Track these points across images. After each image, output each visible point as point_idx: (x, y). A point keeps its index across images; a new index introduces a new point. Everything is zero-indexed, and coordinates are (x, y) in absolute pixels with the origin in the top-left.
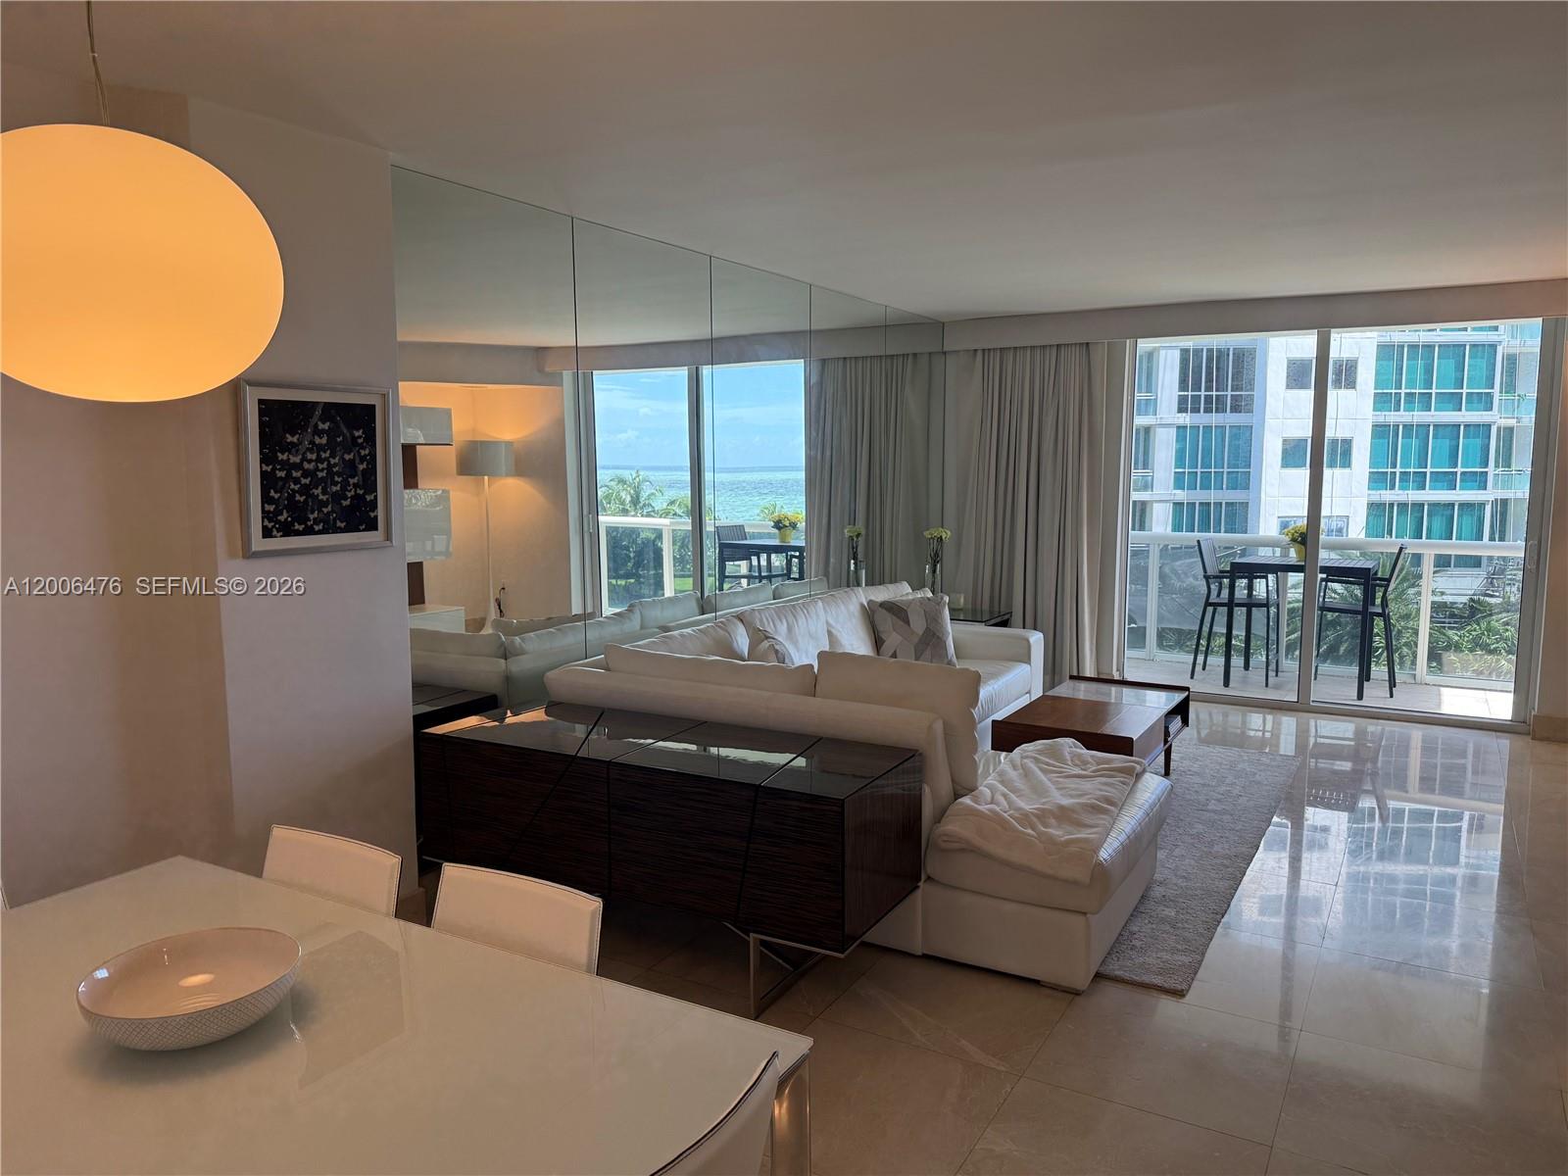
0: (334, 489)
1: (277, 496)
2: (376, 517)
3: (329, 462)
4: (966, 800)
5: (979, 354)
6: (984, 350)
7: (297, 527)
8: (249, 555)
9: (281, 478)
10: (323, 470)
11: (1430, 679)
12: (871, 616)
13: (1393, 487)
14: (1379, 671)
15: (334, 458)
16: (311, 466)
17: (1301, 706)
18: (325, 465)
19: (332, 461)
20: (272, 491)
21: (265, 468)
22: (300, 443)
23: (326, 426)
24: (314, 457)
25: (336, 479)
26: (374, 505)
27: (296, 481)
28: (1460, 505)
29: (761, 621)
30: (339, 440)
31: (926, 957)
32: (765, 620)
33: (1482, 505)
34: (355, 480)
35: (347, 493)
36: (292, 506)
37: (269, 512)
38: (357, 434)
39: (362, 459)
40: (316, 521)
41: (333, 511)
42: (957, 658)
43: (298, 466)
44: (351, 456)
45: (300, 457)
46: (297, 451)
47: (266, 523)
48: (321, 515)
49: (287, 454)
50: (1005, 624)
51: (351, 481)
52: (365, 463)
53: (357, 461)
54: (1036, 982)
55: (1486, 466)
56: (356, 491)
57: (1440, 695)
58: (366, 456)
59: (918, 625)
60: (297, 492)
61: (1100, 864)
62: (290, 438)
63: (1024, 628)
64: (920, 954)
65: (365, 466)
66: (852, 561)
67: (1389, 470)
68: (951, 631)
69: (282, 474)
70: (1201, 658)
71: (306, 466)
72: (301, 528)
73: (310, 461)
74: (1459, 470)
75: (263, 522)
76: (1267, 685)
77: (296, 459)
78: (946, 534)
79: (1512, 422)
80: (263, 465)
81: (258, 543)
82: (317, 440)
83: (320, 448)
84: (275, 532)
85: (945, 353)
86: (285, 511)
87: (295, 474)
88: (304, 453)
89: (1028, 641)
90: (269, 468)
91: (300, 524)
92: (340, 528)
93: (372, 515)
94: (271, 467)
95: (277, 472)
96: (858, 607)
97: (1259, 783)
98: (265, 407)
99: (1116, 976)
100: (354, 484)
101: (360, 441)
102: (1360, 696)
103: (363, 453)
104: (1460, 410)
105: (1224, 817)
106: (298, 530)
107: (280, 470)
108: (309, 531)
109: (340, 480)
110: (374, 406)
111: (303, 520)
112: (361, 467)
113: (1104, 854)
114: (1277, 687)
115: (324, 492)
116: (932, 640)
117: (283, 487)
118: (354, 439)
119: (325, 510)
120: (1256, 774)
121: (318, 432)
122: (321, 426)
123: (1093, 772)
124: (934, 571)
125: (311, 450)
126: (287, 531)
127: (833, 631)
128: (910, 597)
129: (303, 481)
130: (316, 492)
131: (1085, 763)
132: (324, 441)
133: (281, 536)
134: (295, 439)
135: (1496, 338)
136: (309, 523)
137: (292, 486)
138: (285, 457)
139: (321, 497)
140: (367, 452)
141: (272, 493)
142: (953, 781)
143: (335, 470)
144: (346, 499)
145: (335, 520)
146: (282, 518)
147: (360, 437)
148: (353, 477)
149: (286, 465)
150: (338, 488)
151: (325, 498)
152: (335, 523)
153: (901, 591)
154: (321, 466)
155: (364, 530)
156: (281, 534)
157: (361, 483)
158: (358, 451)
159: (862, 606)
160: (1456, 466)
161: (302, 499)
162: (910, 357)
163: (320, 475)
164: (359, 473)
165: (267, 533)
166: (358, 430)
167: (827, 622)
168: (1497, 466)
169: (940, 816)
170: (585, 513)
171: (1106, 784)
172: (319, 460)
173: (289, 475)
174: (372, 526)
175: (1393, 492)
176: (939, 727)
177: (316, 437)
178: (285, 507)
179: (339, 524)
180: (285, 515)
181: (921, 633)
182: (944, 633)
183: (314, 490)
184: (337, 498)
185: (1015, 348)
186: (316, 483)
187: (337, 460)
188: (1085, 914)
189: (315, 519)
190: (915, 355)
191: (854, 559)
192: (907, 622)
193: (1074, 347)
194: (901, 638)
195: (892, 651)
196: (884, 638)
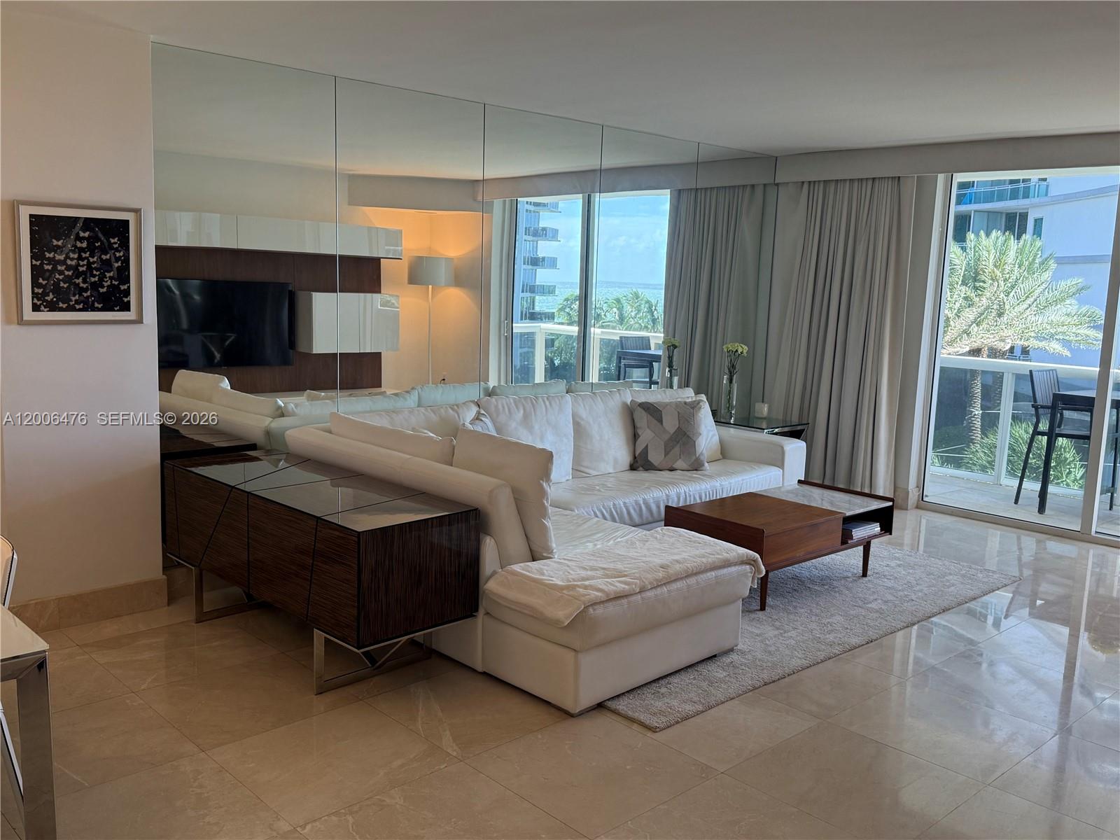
0: (93, 279)
1: (44, 283)
2: (129, 302)
3: (88, 260)
5: (806, 186)
6: (809, 182)
7: (61, 305)
8: (21, 322)
9: (48, 270)
10: (83, 266)
12: (631, 414)
15: (93, 257)
16: (74, 263)
18: (85, 262)
19: (91, 260)
20: (41, 279)
21: (34, 262)
22: (64, 246)
23: (87, 234)
24: (76, 256)
25: (95, 272)
26: (127, 293)
27: (61, 273)
30: (97, 245)
31: (484, 674)
34: (111, 274)
35: (104, 283)
36: (57, 289)
37: (38, 293)
38: (112, 241)
39: (117, 259)
40: (77, 302)
41: (92, 296)
43: (63, 262)
44: (108, 257)
45: (64, 256)
46: (62, 251)
47: (35, 301)
48: (82, 298)
49: (53, 253)
51: (108, 275)
52: (120, 262)
53: (113, 259)
56: (111, 282)
58: (120, 257)
60: (61, 280)
62: (55, 242)
64: (481, 671)
65: (119, 264)
66: (668, 370)
68: (708, 431)
69: (50, 267)
71: (69, 262)
72: (65, 306)
73: (72, 259)
75: (33, 300)
77: (62, 257)
78: (743, 349)
80: (33, 261)
81: (29, 314)
82: (79, 244)
83: (82, 250)
84: (42, 308)
85: (777, 185)
86: (51, 294)
87: (59, 268)
88: (68, 253)
89: (782, 448)
90: (38, 263)
91: (63, 303)
92: (97, 308)
93: (126, 300)
94: (40, 262)
95: (45, 266)
98: (35, 220)
100: (110, 277)
101: (116, 246)
103: (118, 254)
105: (872, 614)
106: (62, 307)
107: (47, 264)
108: (71, 309)
109: (98, 273)
110: (128, 221)
111: (67, 301)
112: (116, 265)
115: (84, 281)
116: (682, 439)
117: (50, 276)
118: (110, 244)
119: (85, 295)
121: (78, 238)
122: (82, 234)
124: (731, 381)
125: (74, 252)
126: (53, 307)
127: (581, 422)
129: (67, 273)
130: (77, 281)
132: (84, 245)
133: (48, 311)
134: (60, 243)
136: (71, 303)
137: (57, 276)
138: (51, 255)
139: (82, 285)
140: (121, 254)
141: (41, 280)
143: (93, 266)
144: (103, 287)
145: (93, 302)
146: (48, 298)
147: (115, 243)
148: (109, 272)
149: (50, 261)
150: (96, 279)
151: (85, 286)
152: (93, 304)
154: (81, 263)
155: (118, 311)
156: (48, 309)
157: (116, 276)
158: (114, 254)
161: (65, 286)
163: (81, 269)
164: (115, 269)
165: (36, 308)
166: (114, 238)
167: (574, 416)
172: (80, 258)
173: (54, 269)
174: (126, 307)
177: (78, 242)
178: (51, 291)
179: (96, 305)
180: (51, 296)
181: (672, 432)
182: (697, 433)
183: (76, 280)
184: (95, 286)
185: (837, 181)
186: (78, 274)
187: (95, 259)
189: (76, 300)
191: (669, 367)
192: (661, 421)
193: (886, 180)
194: (653, 435)
195: (644, 446)
196: (640, 433)
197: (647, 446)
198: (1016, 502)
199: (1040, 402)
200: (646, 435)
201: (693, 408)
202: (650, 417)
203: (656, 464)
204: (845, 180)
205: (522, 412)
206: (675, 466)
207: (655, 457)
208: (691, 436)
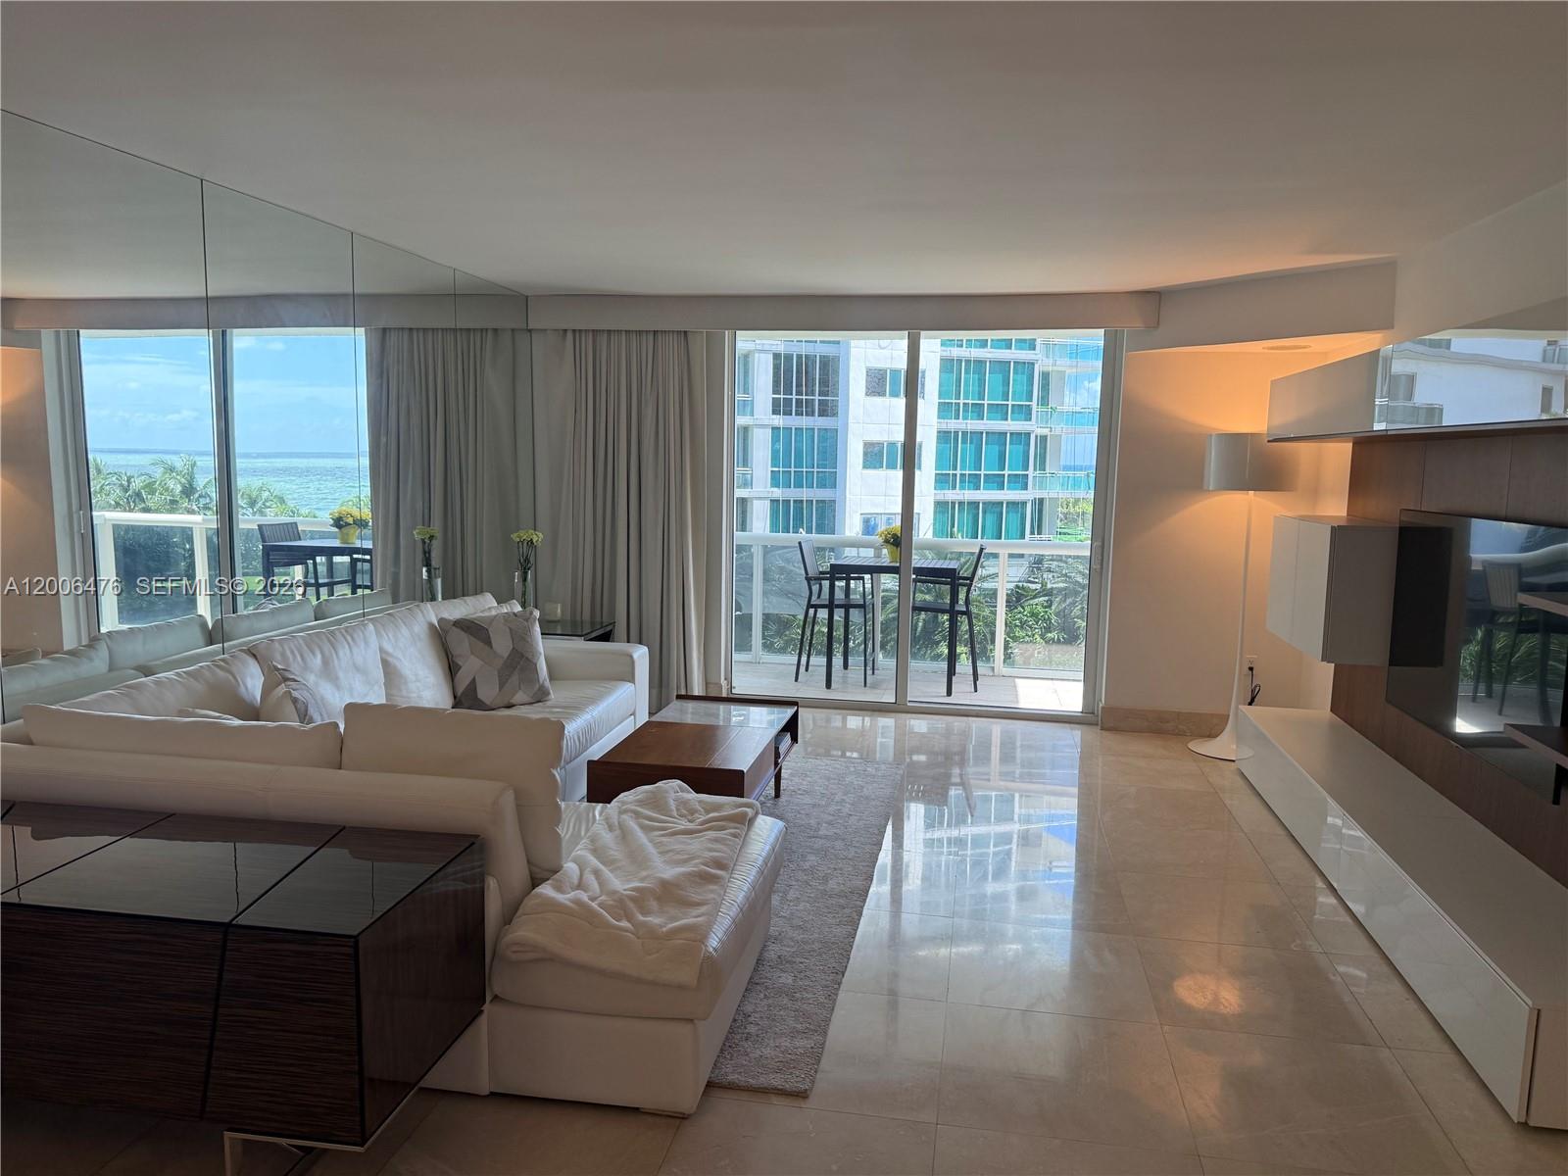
4: (546, 890)
5: (570, 335)
6: (574, 331)
11: (1007, 671)
12: (442, 638)
13: (954, 488)
14: (964, 664)
17: (898, 707)
28: (1007, 503)
29: (283, 654)
31: (493, 1094)
32: (288, 653)
33: (1024, 503)
42: (550, 680)
50: (606, 637)
54: (636, 1110)
55: (1027, 470)
57: (1015, 686)
59: (502, 645)
61: (709, 958)
63: (628, 642)
64: (488, 1093)
66: (424, 569)
67: (951, 472)
68: (542, 647)
70: (804, 659)
74: (1006, 472)
76: (865, 685)
78: (538, 537)
79: (1045, 431)
85: (530, 331)
89: (631, 657)
96: (425, 627)
97: (867, 798)
99: (729, 1083)
102: (949, 693)
104: (1006, 419)
105: (836, 843)
113: (713, 943)
114: (875, 686)
116: (520, 661)
120: (863, 787)
123: (702, 824)
124: (525, 580)
127: (389, 659)
128: (494, 613)
131: (692, 812)
135: (1033, 357)
142: (528, 862)
153: (483, 606)
159: (431, 626)
160: (1004, 469)
162: (490, 333)
167: (382, 650)
168: (1035, 470)
169: (509, 917)
170: (74, 509)
171: (716, 840)
175: (954, 491)
176: (508, 800)
181: (506, 655)
182: (535, 653)
185: (609, 331)
188: (692, 1020)
190: (495, 330)
191: (427, 566)
192: (488, 642)
193: (671, 335)
194: (482, 663)
195: (470, 679)
196: (460, 663)
197: (474, 679)
198: (796, 680)
199: (811, 574)
200: (471, 666)
201: (527, 620)
202: (472, 638)
203: (488, 702)
204: (619, 332)
205: (319, 656)
206: (513, 701)
207: (487, 692)
208: (530, 657)
